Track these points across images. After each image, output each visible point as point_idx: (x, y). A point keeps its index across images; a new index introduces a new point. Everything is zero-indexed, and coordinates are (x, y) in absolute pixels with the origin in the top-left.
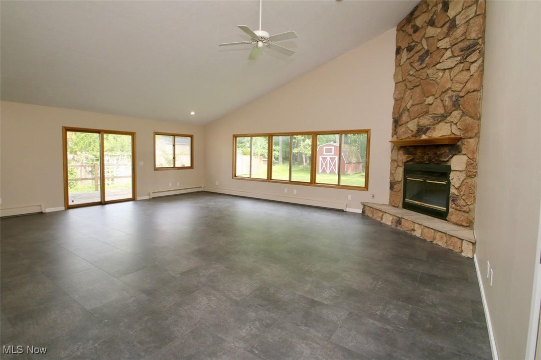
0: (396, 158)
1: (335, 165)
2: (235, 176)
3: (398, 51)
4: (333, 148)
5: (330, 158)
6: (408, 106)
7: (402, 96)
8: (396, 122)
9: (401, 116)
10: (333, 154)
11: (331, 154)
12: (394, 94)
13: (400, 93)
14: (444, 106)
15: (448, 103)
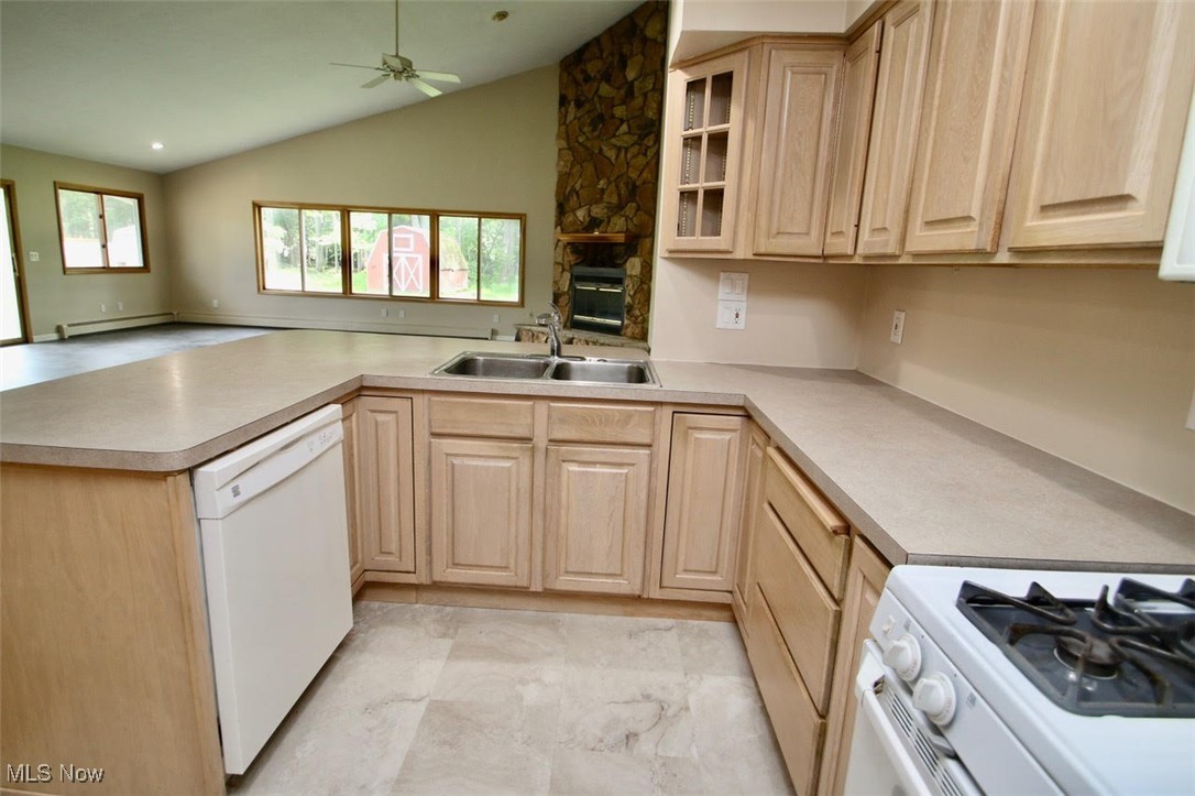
0: (560, 260)
1: (416, 274)
2: (264, 288)
3: (563, 101)
4: (411, 236)
5: (407, 258)
6: (578, 187)
7: (568, 170)
8: (562, 209)
9: (567, 198)
10: (412, 249)
11: (407, 250)
12: (558, 165)
13: (566, 166)
14: (619, 195)
15: (623, 191)
